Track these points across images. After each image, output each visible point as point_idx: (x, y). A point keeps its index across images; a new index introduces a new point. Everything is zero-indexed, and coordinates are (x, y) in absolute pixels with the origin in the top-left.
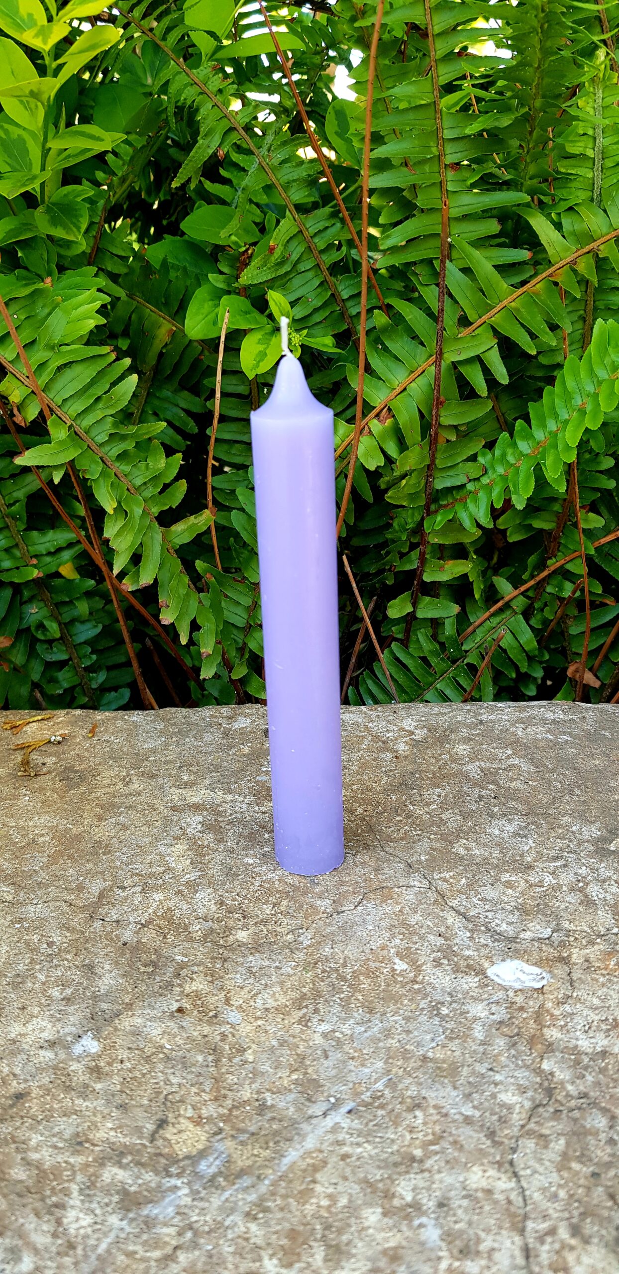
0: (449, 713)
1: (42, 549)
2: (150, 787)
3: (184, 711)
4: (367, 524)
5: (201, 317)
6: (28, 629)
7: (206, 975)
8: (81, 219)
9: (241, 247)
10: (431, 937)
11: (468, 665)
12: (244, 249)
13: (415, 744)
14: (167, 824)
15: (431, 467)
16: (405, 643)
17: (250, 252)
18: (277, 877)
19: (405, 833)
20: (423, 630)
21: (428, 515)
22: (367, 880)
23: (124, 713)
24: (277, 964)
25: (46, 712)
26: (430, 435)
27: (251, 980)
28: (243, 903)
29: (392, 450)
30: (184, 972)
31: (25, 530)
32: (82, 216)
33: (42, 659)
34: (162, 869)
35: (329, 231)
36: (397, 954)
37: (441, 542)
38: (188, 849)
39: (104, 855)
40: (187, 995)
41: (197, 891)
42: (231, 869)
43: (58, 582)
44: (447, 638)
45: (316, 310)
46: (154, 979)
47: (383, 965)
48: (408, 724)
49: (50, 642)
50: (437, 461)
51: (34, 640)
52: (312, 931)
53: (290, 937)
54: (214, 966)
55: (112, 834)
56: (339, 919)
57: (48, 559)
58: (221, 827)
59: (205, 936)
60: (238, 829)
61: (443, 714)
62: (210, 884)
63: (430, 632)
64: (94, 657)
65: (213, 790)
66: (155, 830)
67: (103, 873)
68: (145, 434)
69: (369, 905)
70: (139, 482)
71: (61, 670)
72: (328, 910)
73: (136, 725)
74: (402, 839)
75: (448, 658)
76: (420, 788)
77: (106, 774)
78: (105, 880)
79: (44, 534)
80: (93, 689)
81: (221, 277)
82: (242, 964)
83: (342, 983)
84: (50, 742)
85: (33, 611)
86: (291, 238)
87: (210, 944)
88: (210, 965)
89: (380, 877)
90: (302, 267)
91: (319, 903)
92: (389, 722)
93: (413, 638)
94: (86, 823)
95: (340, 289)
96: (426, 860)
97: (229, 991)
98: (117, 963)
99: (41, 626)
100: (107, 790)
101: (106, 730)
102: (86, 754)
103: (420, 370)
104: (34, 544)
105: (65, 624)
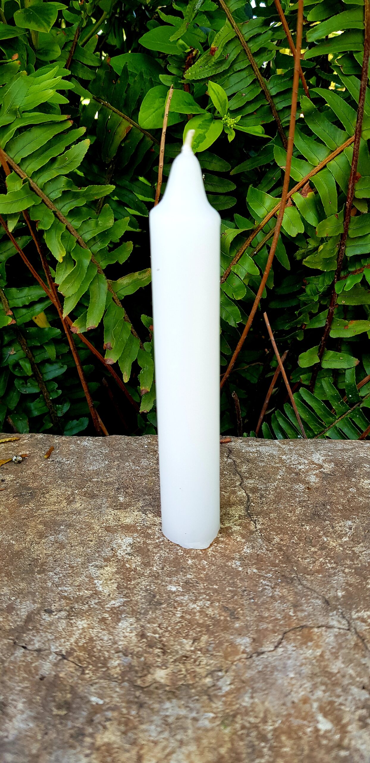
0: (352, 449)
1: (19, 303)
2: (90, 507)
3: (126, 439)
4: (283, 291)
5: (153, 110)
6: (7, 367)
7: (120, 724)
8: (51, 17)
9: (186, 49)
10: (355, 690)
11: (364, 408)
12: (189, 50)
13: (324, 477)
14: (101, 543)
15: (343, 237)
16: (311, 388)
17: (194, 53)
18: (198, 608)
19: (321, 566)
20: (326, 379)
21: (338, 280)
22: (287, 617)
23: (77, 438)
24: (194, 714)
25: (14, 435)
26: (346, 207)
27: (166, 734)
28: (164, 636)
29: (311, 219)
30: (98, 718)
31: (6, 287)
32: (52, 14)
33: (19, 391)
34: (88, 593)
35: (261, 37)
36: (321, 709)
37: (348, 304)
38: (117, 573)
39: (39, 574)
40: (98, 749)
41: (119, 620)
42: (154, 596)
43: (32, 330)
44: (347, 386)
45: (249, 103)
46: (66, 725)
47: (305, 722)
48: (318, 458)
49: (25, 378)
50: (350, 232)
51: (13, 377)
52: (231, 673)
53: (208, 681)
54: (129, 713)
55: (49, 552)
56: (259, 662)
57: (24, 311)
58: (148, 550)
59: (123, 674)
60: (163, 553)
61: (347, 450)
62: (134, 613)
63: (331, 380)
64: (60, 392)
65: (144, 512)
66: (89, 550)
67: (33, 594)
68: (96, 194)
69: (290, 647)
70: (88, 237)
71: (33, 401)
72: (248, 650)
73: (86, 449)
74: (318, 572)
75: (347, 402)
76: (332, 520)
77: (55, 492)
78: (34, 602)
79: (21, 291)
80: (59, 417)
81: (170, 77)
82: (158, 711)
83: (263, 744)
84: (11, 461)
85: (12, 353)
86: (229, 42)
87: (126, 684)
88: (124, 711)
89: (299, 614)
90: (237, 67)
91: (239, 640)
92: (300, 455)
93: (318, 385)
94: (28, 539)
95: (269, 87)
96: (343, 596)
97: (142, 747)
98: (30, 702)
99: (17, 365)
100: (53, 508)
101: (61, 453)
102: (41, 473)
103: (339, 150)
104: (13, 298)
105: (38, 364)
